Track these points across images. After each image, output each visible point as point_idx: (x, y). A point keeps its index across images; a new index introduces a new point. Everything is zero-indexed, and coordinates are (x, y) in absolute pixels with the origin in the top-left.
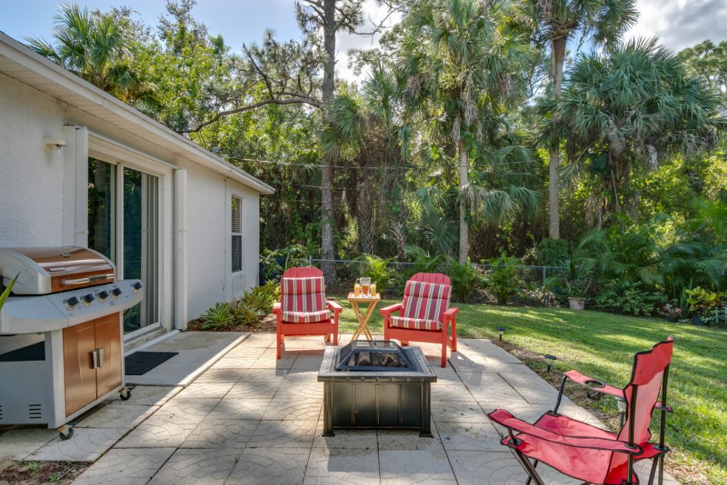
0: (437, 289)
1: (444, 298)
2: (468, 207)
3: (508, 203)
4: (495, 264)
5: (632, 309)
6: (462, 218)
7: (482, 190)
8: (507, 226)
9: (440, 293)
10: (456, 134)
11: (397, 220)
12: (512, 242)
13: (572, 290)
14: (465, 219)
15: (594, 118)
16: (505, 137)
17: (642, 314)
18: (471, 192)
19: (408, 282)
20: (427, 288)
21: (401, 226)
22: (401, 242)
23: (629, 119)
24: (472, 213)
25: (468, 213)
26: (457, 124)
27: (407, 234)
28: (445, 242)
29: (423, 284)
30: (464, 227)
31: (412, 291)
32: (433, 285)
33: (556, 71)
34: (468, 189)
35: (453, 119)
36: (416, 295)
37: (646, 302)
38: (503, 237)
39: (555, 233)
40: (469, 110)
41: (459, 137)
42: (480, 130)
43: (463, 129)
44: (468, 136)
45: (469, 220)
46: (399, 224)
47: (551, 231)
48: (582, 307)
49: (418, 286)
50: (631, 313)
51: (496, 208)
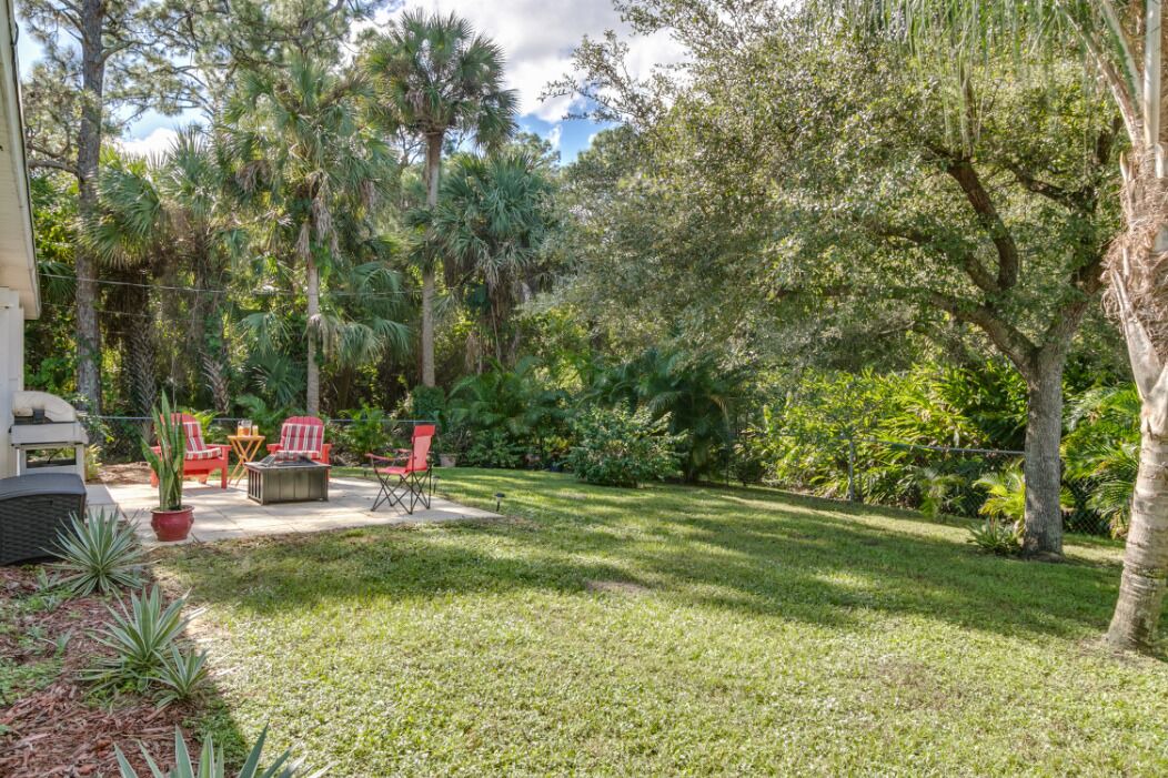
0: (312, 430)
1: (319, 437)
2: (319, 344)
3: (372, 342)
4: (357, 417)
5: (499, 462)
6: (310, 359)
7: (339, 322)
8: (369, 367)
9: (315, 433)
10: (304, 246)
11: (215, 358)
12: (378, 391)
13: (443, 445)
14: (316, 359)
15: (470, 244)
16: (368, 243)
17: (508, 467)
18: (323, 326)
19: (284, 425)
20: (303, 429)
21: (221, 368)
22: (220, 390)
23: (503, 251)
24: (325, 351)
25: (319, 351)
26: (304, 231)
27: (230, 378)
28: (287, 390)
29: (299, 426)
30: (313, 371)
31: (289, 433)
32: (308, 427)
33: (431, 174)
34: (319, 322)
35: (299, 224)
36: (293, 436)
37: (513, 453)
38: (364, 384)
39: (429, 379)
40: (322, 220)
41: (308, 250)
42: (336, 243)
43: (313, 239)
44: (320, 249)
45: (320, 359)
46: (218, 365)
47: (425, 376)
48: (453, 464)
49: (294, 428)
50: (498, 466)
51: (356, 345)
